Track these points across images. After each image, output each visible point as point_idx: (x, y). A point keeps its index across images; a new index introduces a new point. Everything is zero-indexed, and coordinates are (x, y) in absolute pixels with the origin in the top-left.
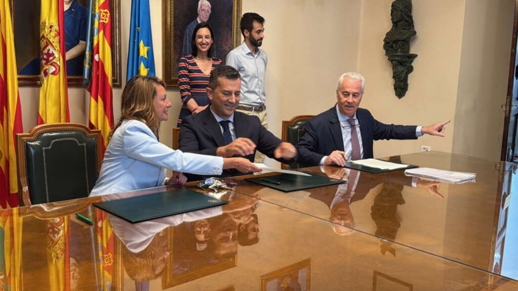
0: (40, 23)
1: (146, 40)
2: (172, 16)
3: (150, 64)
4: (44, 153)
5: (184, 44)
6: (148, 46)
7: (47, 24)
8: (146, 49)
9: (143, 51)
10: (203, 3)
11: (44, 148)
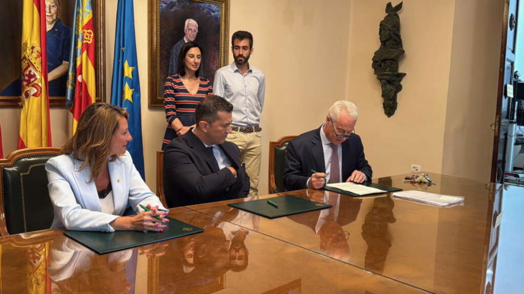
0: (21, 44)
1: (131, 60)
2: (158, 36)
3: (135, 85)
4: (22, 179)
5: (170, 64)
6: (133, 66)
7: (29, 45)
8: (131, 69)
9: (128, 71)
10: (190, 22)
11: (21, 174)
